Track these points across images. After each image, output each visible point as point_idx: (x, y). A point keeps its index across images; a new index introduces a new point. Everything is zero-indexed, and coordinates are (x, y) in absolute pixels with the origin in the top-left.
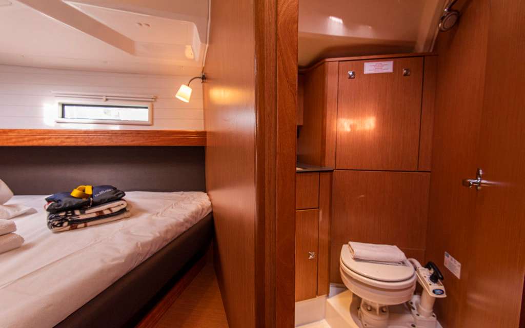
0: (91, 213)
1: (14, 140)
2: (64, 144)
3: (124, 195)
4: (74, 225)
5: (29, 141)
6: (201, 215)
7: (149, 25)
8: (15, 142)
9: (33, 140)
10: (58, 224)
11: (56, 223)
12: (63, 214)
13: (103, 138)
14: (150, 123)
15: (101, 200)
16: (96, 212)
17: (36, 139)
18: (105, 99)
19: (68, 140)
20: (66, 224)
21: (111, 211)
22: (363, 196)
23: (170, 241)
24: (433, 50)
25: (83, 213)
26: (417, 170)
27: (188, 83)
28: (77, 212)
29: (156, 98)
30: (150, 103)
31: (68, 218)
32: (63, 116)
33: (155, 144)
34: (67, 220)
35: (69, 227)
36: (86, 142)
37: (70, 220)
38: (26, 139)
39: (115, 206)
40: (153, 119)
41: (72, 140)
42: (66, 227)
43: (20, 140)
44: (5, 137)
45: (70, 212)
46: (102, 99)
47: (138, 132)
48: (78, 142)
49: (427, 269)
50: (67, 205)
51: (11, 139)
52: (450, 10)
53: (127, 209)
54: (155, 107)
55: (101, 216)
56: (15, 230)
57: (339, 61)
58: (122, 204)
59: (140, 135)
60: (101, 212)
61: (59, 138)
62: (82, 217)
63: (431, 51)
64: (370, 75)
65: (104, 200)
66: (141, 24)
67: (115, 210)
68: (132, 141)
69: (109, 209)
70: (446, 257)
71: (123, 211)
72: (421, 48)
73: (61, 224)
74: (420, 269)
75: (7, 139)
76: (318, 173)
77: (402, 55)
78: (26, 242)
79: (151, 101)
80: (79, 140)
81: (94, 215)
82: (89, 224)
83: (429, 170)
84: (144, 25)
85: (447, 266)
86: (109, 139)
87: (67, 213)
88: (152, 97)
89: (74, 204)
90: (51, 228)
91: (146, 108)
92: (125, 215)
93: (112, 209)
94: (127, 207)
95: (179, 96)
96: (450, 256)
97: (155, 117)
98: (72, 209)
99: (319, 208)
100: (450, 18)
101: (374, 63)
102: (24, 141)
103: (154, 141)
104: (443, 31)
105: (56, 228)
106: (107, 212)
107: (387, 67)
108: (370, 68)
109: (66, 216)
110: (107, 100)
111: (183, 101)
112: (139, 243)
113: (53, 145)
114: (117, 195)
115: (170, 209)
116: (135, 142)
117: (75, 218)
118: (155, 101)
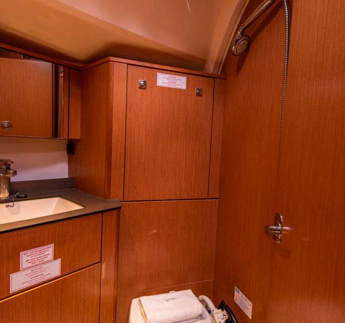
22: (155, 231)
24: (221, 74)
26: (207, 198)
49: (220, 310)
52: (242, 34)
57: (128, 64)
63: (219, 73)
64: (163, 88)
70: (236, 293)
72: (210, 69)
74: (214, 312)
76: (101, 214)
77: (195, 72)
83: (217, 197)
85: (237, 302)
96: (240, 292)
99: (101, 262)
100: (243, 42)
101: (167, 76)
104: (235, 55)
107: (180, 82)
108: (163, 80)
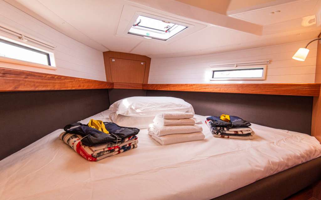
0: (232, 131)
1: (194, 89)
2: (214, 91)
3: (250, 125)
4: (223, 135)
5: (200, 89)
6: (314, 154)
7: (280, 11)
8: (194, 90)
9: (201, 89)
10: (216, 132)
11: (215, 132)
12: (219, 128)
13: (234, 89)
14: (264, 79)
15: (237, 125)
16: (234, 131)
17: (202, 89)
18: (235, 66)
19: (216, 89)
20: (219, 134)
21: (242, 133)
23: (290, 167)
25: (228, 130)
27: (306, 46)
28: (225, 129)
29: (270, 62)
30: (265, 66)
31: (221, 131)
32: (213, 77)
33: (269, 93)
34: (220, 132)
35: (221, 136)
36: (225, 91)
37: (221, 132)
38: (199, 88)
39: (245, 130)
40: (266, 76)
41: (219, 89)
42: (219, 135)
43: (197, 89)
44: (191, 88)
45: (222, 128)
46: (234, 66)
47: (257, 85)
48: (221, 90)
50: (221, 124)
51: (193, 88)
53: (251, 134)
54: (269, 67)
55: (236, 134)
56: (202, 131)
58: (249, 130)
59: (258, 87)
60: (237, 132)
61: (212, 88)
62: (227, 132)
65: (239, 125)
66: (273, 13)
67: (245, 133)
68: (252, 91)
69: (241, 131)
71: (249, 134)
73: (218, 133)
75: (192, 89)
78: (206, 138)
79: (265, 64)
80: (222, 89)
81: (233, 133)
82: (230, 137)
84: (275, 13)
86: (237, 89)
87: (221, 128)
88: (268, 61)
89: (224, 124)
90: (213, 134)
91: (263, 69)
92: (250, 137)
93: (243, 132)
94: (251, 133)
95: (296, 57)
97: (268, 74)
98: (223, 126)
102: (198, 89)
103: (268, 91)
105: (215, 135)
106: (240, 133)
109: (220, 129)
110: (237, 66)
111: (299, 61)
112: (270, 161)
113: (209, 92)
114: (246, 124)
115: (282, 142)
116: (254, 91)
117: (224, 132)
118: (270, 63)
